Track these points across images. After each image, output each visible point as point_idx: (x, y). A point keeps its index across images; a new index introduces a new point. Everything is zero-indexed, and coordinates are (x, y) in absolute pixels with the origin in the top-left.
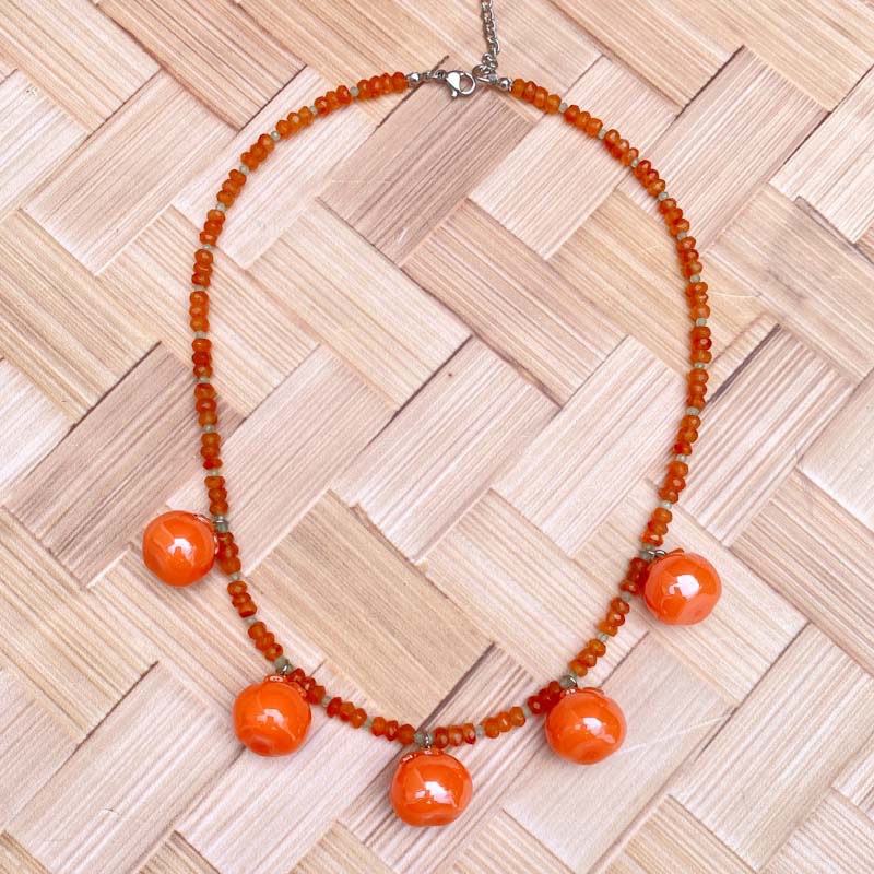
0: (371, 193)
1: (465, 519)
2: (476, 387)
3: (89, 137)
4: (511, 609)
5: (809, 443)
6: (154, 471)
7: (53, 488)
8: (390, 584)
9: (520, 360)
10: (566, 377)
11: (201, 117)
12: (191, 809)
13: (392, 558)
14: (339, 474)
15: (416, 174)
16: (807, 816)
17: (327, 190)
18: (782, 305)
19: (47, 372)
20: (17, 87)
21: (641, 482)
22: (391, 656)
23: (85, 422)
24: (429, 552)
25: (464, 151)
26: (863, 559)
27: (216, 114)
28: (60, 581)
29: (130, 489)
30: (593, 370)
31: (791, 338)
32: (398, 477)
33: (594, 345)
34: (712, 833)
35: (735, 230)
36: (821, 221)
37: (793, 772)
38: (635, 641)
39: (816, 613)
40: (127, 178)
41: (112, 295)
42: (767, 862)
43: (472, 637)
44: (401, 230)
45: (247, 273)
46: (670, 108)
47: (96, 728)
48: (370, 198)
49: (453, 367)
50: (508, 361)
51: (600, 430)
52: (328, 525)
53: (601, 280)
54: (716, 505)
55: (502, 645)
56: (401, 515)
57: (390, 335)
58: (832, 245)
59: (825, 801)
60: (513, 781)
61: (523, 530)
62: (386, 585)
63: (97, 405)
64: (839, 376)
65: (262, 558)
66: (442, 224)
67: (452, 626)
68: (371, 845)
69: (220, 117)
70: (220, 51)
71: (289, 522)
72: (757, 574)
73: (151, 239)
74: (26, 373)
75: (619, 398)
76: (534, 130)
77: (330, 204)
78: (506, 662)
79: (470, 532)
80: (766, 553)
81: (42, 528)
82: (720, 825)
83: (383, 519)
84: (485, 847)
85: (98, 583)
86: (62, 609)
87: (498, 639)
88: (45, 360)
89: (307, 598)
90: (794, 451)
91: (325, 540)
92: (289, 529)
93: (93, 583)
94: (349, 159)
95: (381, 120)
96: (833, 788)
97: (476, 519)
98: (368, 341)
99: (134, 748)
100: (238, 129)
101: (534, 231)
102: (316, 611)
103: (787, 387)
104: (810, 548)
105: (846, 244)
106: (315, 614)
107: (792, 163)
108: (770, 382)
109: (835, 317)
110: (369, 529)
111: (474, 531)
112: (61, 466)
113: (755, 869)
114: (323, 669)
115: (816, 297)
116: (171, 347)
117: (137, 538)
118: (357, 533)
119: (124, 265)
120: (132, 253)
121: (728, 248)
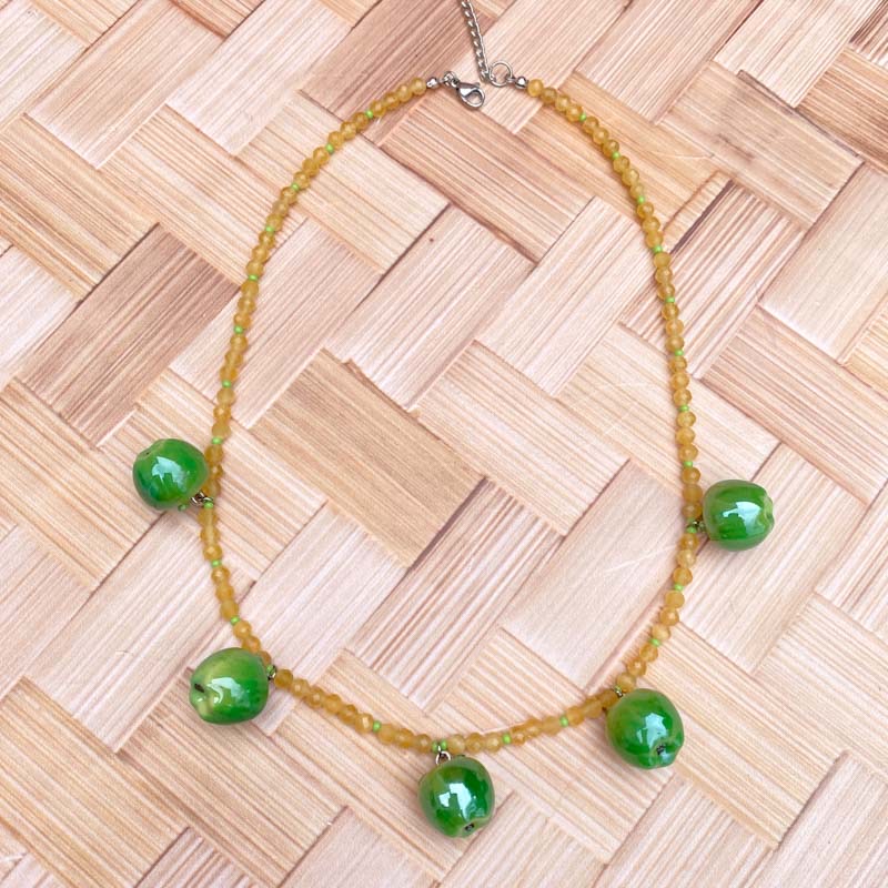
0: (348, 85)
1: (452, 368)
2: (456, 250)
3: (87, 50)
4: (500, 447)
5: (768, 283)
6: (157, 338)
7: (62, 358)
8: (385, 430)
9: (496, 224)
10: (539, 236)
11: (191, 28)
12: (202, 647)
13: (386, 407)
14: (331, 334)
15: (389, 66)
16: (792, 620)
17: (310, 83)
18: (734, 164)
19: (54, 256)
20: (19, 9)
21: (615, 326)
22: (389, 494)
23: (91, 297)
24: (420, 399)
25: (433, 45)
26: (826, 383)
27: (204, 25)
28: (71, 442)
29: (134, 356)
30: (564, 229)
31: (742, 193)
32: (387, 334)
33: (563, 206)
34: (704, 641)
35: (686, 102)
36: (764, 91)
37: (776, 581)
38: (618, 468)
39: (787, 434)
41: (112, 184)
42: (758, 665)
43: (466, 474)
45: (237, 159)
47: (109, 576)
48: (348, 89)
49: (430, 234)
50: (485, 226)
51: (573, 282)
52: (323, 381)
53: (567, 149)
55: (493, 478)
56: (392, 367)
57: (372, 206)
58: (775, 110)
59: (809, 605)
60: (511, 601)
61: (507, 375)
62: (381, 432)
63: (102, 281)
64: (790, 223)
65: (262, 412)
66: (416, 107)
67: (445, 465)
68: (378, 669)
69: (208, 26)
71: (286, 379)
72: (728, 401)
73: (147, 134)
74: (34, 257)
75: (590, 253)
76: (497, 24)
77: (311, 95)
78: (497, 493)
79: (458, 380)
80: (735, 382)
81: (52, 395)
82: (712, 632)
83: (375, 373)
84: (487, 664)
85: (108, 443)
86: (74, 468)
87: (489, 473)
88: (52, 245)
89: (307, 446)
90: (754, 292)
91: (321, 394)
92: (287, 385)
93: (102, 442)
94: (329, 56)
95: (355, 22)
96: (816, 593)
97: (463, 368)
98: (353, 213)
99: (146, 592)
100: (224, 37)
101: (502, 110)
102: (316, 458)
103: (743, 235)
104: (776, 375)
105: (788, 109)
106: (315, 461)
107: (732, 43)
108: (727, 232)
109: (783, 171)
110: (363, 383)
111: (462, 379)
112: (70, 339)
113: (748, 671)
114: (325, 510)
115: (766, 156)
116: (169, 227)
117: (143, 399)
118: (351, 386)
119: (123, 158)
120: (130, 148)
121: (680, 117)
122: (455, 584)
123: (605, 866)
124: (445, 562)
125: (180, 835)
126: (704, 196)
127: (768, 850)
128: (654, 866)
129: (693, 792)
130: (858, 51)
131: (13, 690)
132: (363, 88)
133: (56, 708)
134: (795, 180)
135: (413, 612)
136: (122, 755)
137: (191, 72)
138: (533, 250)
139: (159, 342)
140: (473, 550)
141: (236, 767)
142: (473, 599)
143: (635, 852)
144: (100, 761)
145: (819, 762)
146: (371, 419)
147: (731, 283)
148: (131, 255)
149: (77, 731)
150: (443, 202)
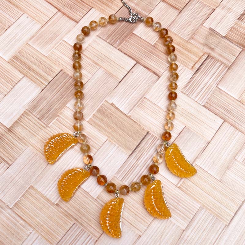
0: (109, 33)
1: (139, 104)
2: (138, 74)
3: (42, 26)
4: (152, 124)
5: (219, 81)
6: (63, 99)
7: (38, 104)
8: (122, 120)
9: (148, 67)
10: (160, 70)
11: (69, 20)
13: (122, 114)
14: (107, 96)
15: (120, 29)
16: (230, 166)
17: (100, 33)
18: (209, 51)
19: (36, 78)
20: (25, 16)
21: (180, 93)
22: (124, 137)
23: (45, 89)
24: (131, 112)
26: (235, 106)
27: (72, 20)
28: (41, 125)
29: (57, 103)
31: (212, 58)
32: (122, 96)
33: (166, 63)
34: (207, 172)
35: (196, 35)
36: (216, 33)
37: (225, 156)
38: (183, 128)
39: (226, 119)
40: (52, 35)
41: (50, 60)
42: (221, 178)
43: (143, 131)
44: (117, 41)
45: (82, 53)
46: (178, 11)
48: (109, 35)
49: (133, 70)
50: (146, 68)
52: (106, 108)
54: (199, 96)
56: (123, 104)
58: (219, 37)
59: (234, 162)
61: (153, 106)
62: (121, 121)
63: (48, 85)
64: (224, 65)
65: (90, 117)
66: (127, 39)
67: (138, 129)
70: (72, 6)
71: (96, 108)
72: (210, 111)
73: (59, 47)
74: (31, 79)
77: (100, 36)
78: (152, 136)
80: (212, 106)
81: (36, 113)
82: (209, 170)
83: (119, 106)
85: (51, 125)
86: (42, 132)
87: (149, 131)
88: (35, 76)
89: (102, 125)
90: (216, 83)
91: (105, 112)
92: (96, 110)
93: (49, 125)
96: (235, 159)
97: (142, 104)
98: (112, 66)
99: (62, 163)
100: (77, 22)
101: (149, 39)
102: (105, 128)
103: (213, 69)
104: (223, 104)
105: (222, 37)
106: (104, 128)
107: (207, 21)
108: (208, 68)
109: (222, 53)
110: (116, 108)
111: (141, 107)
112: (40, 99)
113: (219, 179)
114: (107, 141)
115: (217, 49)
116: (65, 70)
117: (60, 114)
118: (113, 109)
119: (52, 53)
120: (54, 51)
121: (195, 40)
122: (142, 159)
123: (184, 230)
124: (139, 153)
125: (73, 225)
126: (202, 59)
127: (226, 225)
128: (196, 230)
129: (206, 211)
130: (240, 22)
131: (28, 189)
132: (113, 35)
133: (40, 193)
134: (225, 55)
135: (131, 166)
136: (57, 205)
137: (69, 31)
138: (158, 74)
139: (63, 100)
140: (146, 150)
141: (87, 207)
142: (146, 163)
143: (192, 226)
144: (52, 206)
145: (238, 203)
146: (118, 118)
147: (210, 81)
148: (55, 78)
149: (45, 199)
150: (135, 62)
